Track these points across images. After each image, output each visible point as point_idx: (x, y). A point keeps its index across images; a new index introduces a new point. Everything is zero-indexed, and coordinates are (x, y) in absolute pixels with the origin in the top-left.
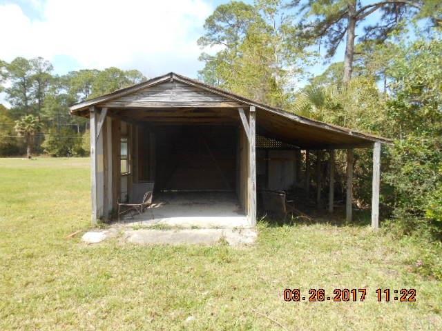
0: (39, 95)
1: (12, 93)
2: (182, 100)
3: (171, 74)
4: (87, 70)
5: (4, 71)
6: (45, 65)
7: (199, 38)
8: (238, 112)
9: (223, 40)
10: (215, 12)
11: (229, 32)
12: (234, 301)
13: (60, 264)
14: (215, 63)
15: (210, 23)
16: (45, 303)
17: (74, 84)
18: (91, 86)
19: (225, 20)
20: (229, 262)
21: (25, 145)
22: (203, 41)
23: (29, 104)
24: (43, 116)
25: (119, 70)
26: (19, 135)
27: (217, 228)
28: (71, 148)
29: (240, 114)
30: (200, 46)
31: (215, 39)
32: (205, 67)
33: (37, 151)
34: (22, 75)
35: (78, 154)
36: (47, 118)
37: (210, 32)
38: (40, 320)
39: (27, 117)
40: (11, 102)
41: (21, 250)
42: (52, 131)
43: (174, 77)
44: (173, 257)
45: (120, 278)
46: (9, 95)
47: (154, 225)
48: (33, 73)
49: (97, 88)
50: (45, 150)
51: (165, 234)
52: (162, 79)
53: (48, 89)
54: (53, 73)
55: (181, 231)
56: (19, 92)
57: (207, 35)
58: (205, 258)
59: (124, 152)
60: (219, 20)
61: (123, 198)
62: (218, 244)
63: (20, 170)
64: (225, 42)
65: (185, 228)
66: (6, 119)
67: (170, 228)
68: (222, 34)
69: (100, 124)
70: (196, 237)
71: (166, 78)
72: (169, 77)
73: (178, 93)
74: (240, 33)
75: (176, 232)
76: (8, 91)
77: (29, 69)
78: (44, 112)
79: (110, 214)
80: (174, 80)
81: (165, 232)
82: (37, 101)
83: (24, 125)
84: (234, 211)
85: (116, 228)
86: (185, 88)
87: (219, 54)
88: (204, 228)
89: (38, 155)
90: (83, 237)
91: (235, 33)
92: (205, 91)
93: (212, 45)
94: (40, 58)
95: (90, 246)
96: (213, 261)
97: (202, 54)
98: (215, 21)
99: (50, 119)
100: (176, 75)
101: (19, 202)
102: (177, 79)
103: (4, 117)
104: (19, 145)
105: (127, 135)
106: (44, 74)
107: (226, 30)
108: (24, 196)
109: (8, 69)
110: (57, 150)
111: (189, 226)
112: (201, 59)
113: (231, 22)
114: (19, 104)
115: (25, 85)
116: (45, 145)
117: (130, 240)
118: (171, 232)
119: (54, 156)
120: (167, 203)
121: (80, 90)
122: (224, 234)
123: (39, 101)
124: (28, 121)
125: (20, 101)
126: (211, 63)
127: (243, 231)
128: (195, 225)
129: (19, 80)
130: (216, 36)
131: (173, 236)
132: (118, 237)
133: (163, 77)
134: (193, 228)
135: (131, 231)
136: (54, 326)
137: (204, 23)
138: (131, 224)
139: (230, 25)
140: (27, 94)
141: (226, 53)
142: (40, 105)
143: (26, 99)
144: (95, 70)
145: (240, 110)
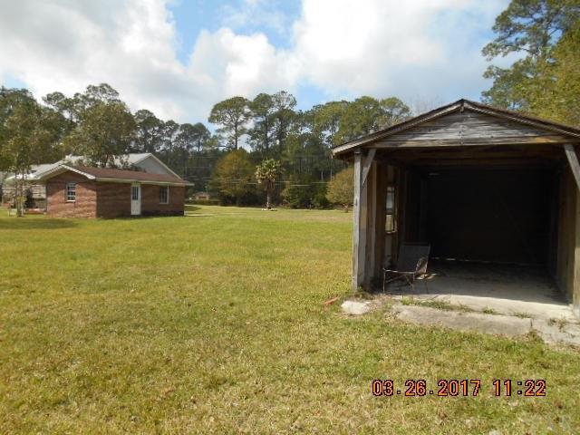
0: (281, 135)
1: (254, 134)
2: (477, 136)
3: (462, 101)
4: (334, 103)
5: (247, 110)
6: (288, 99)
7: (485, 45)
8: (563, 150)
9: (523, 43)
10: (511, 5)
11: (534, 31)
12: (561, 424)
13: (320, 334)
14: (510, 78)
15: (503, 22)
16: (311, 375)
17: (318, 120)
18: (338, 122)
19: (526, 14)
20: (546, 368)
21: (265, 194)
22: (491, 50)
23: (270, 146)
24: (284, 159)
25: (373, 100)
26: (260, 182)
27: (523, 316)
28: (313, 198)
29: (567, 152)
30: (487, 57)
31: (511, 44)
32: (492, 85)
33: (277, 202)
34: (264, 114)
35: (321, 205)
36: (288, 162)
37: (503, 35)
38: (308, 393)
39: (268, 162)
40: (252, 145)
41: (278, 311)
42: (293, 178)
43: (466, 105)
44: (460, 347)
45: (392, 362)
46: (250, 137)
47: (430, 301)
48: (275, 110)
49: (345, 123)
50: (285, 200)
51: (446, 316)
52: (449, 109)
53: (290, 128)
54: (296, 109)
55: (469, 315)
56: (260, 132)
57: (498, 40)
58: (507, 356)
59: (390, 205)
60: (517, 15)
61: (387, 263)
62: (526, 340)
63: (262, 222)
64: (527, 46)
65: (473, 311)
66: (247, 164)
67: (451, 308)
68: (521, 35)
69: (366, 170)
70: (491, 325)
71: (455, 107)
72: (459, 106)
73: (471, 127)
74: (553, 30)
75: (460, 314)
76: (250, 132)
77: (271, 105)
78: (285, 156)
79: (372, 281)
80: (466, 109)
81: (446, 313)
82: (278, 142)
83: (265, 171)
84: (548, 296)
85: (380, 300)
86: (480, 119)
87: (516, 65)
88: (502, 315)
89: (277, 205)
90: (343, 305)
91: (544, 31)
92: (511, 121)
93: (505, 54)
94: (283, 92)
95: (352, 318)
96: (521, 362)
97: (490, 68)
98: (511, 18)
99: (292, 163)
100: (469, 103)
101: (267, 257)
102: (470, 107)
103: (245, 162)
104: (258, 193)
105: (393, 184)
106: (287, 110)
107: (529, 28)
108: (271, 252)
109: (250, 107)
110: (298, 201)
111: (479, 308)
112: (487, 75)
113: (537, 16)
114: (260, 147)
115: (267, 125)
116: (284, 193)
117: (400, 317)
118: (455, 314)
119: (295, 207)
120: (444, 275)
121: (325, 128)
122: (535, 327)
123: (281, 142)
124: (269, 166)
125: (261, 143)
126: (504, 78)
127: (566, 327)
128: (489, 308)
129: (260, 119)
130: (512, 39)
131: (456, 319)
132: (385, 312)
133: (450, 106)
134: (485, 312)
135: (400, 306)
136: (324, 403)
137: (493, 23)
138: (399, 297)
139: (536, 20)
140: (269, 135)
141: (527, 62)
142: (281, 147)
143: (267, 140)
144: (343, 102)
145: (566, 146)
